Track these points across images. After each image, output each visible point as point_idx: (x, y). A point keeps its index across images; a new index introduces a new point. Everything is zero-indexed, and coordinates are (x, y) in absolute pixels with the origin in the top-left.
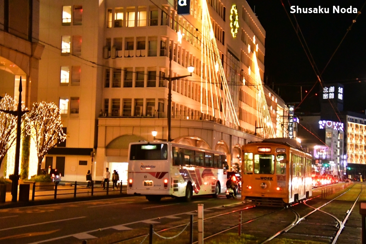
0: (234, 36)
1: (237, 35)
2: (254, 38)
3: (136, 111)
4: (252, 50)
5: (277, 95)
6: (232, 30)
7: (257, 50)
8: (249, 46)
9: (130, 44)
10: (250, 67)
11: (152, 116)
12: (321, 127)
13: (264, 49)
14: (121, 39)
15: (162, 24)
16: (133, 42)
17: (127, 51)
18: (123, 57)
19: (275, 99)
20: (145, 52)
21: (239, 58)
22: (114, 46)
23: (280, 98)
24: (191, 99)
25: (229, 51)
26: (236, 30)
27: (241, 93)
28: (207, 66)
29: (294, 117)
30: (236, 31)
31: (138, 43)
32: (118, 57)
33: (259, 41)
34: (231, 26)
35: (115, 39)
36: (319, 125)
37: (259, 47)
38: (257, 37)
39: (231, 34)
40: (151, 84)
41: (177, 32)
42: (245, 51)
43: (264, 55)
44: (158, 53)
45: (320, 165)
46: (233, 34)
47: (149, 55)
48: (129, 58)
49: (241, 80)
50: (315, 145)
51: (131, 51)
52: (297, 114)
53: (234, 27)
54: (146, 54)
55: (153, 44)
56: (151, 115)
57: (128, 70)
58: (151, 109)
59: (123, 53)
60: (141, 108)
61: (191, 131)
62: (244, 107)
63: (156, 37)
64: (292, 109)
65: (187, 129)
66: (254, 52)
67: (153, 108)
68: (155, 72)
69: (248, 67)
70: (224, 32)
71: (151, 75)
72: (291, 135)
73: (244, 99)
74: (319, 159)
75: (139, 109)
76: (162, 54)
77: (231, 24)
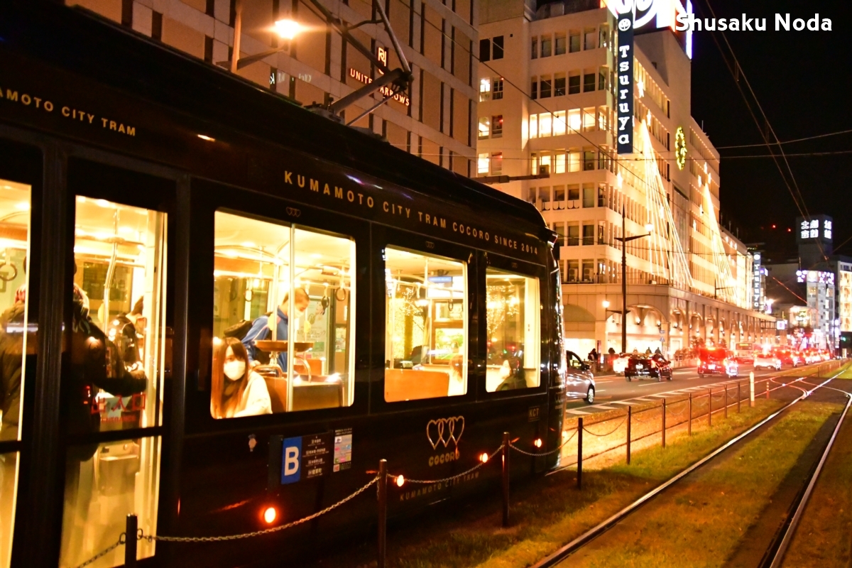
0: (680, 168)
1: (684, 165)
2: (705, 165)
3: (570, 275)
4: (703, 183)
5: (734, 237)
6: (678, 160)
7: (709, 182)
8: (700, 178)
9: (559, 194)
10: (701, 206)
11: (591, 281)
12: (800, 280)
13: (718, 178)
14: (549, 187)
15: (599, 168)
16: (564, 191)
17: (557, 202)
18: (551, 209)
19: (734, 245)
20: (579, 202)
21: (688, 196)
22: (540, 197)
23: (740, 242)
24: (634, 256)
25: (675, 188)
26: (683, 159)
27: (691, 241)
28: (654, 214)
29: (761, 268)
30: (683, 161)
31: (570, 192)
32: (544, 210)
33: (711, 169)
34: (677, 155)
35: (540, 188)
36: (797, 277)
37: (712, 176)
38: (709, 164)
39: (677, 166)
40: (588, 241)
41: (616, 174)
42: (695, 185)
43: (718, 186)
44: (596, 203)
45: (800, 335)
46: (680, 165)
47: (584, 207)
48: (559, 211)
49: (691, 225)
50: (792, 306)
51: (561, 202)
52: (764, 262)
53: (681, 156)
54: (581, 205)
55: (588, 191)
56: (589, 280)
57: (558, 225)
58: (588, 272)
59: (551, 204)
60: (576, 270)
61: (642, 299)
62: (696, 259)
63: (593, 184)
64: (757, 257)
65: (636, 296)
66: (706, 185)
67: (591, 270)
68: (592, 226)
69: (699, 206)
70: (668, 165)
71: (587, 230)
72: (757, 294)
73: (695, 250)
74: (799, 327)
75: (573, 272)
76: (600, 204)
77: (677, 152)
